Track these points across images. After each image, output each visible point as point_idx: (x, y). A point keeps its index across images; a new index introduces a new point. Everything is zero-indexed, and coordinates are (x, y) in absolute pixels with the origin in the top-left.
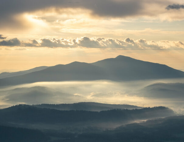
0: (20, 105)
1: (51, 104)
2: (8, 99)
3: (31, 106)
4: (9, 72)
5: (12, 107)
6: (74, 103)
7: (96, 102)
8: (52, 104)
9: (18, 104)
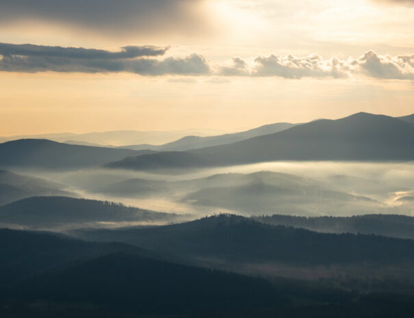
0: (222, 216)
1: (297, 215)
2: (194, 201)
3: (248, 218)
4: (201, 136)
5: (203, 219)
6: (354, 216)
7: (408, 215)
8: (299, 217)
9: (218, 214)
